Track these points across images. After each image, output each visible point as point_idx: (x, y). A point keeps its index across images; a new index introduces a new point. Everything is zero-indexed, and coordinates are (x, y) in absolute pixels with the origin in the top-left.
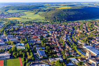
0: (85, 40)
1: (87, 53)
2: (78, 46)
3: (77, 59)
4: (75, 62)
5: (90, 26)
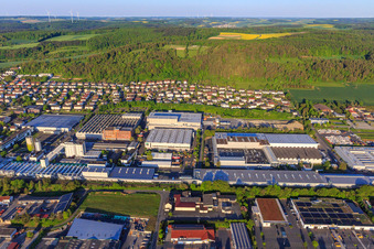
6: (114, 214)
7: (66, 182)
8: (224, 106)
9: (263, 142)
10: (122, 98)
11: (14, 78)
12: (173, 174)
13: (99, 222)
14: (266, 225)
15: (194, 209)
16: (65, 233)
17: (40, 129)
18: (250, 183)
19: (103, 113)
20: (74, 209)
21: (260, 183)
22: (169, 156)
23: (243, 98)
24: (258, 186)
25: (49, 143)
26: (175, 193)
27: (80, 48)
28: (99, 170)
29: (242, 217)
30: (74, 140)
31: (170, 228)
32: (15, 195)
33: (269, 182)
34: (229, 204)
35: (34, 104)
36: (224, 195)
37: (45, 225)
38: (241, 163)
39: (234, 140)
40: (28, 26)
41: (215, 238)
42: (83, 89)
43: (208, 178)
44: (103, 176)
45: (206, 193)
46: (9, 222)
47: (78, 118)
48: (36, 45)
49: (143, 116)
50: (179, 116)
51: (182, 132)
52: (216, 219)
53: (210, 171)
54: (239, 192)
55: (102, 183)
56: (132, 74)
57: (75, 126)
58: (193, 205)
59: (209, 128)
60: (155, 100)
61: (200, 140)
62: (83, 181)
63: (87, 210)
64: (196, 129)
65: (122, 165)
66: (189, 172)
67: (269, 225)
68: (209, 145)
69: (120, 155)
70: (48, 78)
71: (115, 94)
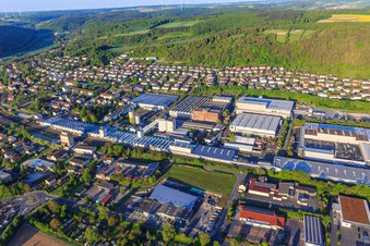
0: (37, 107)
1: (62, 137)
2: (25, 125)
3: (44, 158)
4: (43, 167)
5: (27, 72)
6: (191, 186)
7: (155, 153)
8: (321, 95)
9: (360, 138)
10: (216, 82)
11: (126, 60)
12: (253, 159)
13: (177, 191)
14: (346, 225)
15: (267, 195)
16: (148, 195)
17: (141, 105)
18: (336, 179)
19: (195, 96)
20: (158, 177)
21: (347, 181)
22: (252, 141)
23: (346, 87)
24: (343, 183)
25: (146, 118)
26: (252, 175)
27: (185, 34)
28: (184, 146)
29: (318, 211)
30: (167, 117)
31: (240, 208)
32: (115, 158)
33: (359, 182)
34: (306, 196)
35: (139, 83)
36: (302, 186)
37: (135, 185)
38: (329, 156)
39: (325, 132)
40: (144, 15)
41: (285, 227)
42: (181, 72)
43: (289, 167)
44: (187, 151)
45: (283, 181)
46: (108, 178)
47: (173, 98)
48: (147, 31)
49: (233, 100)
50: (269, 103)
51: (269, 119)
52: (289, 208)
53: (292, 160)
54: (319, 185)
55: (185, 158)
56: (228, 59)
57: (169, 105)
58: (268, 191)
59: (300, 117)
60: (247, 86)
61: (287, 129)
62: (169, 154)
63: (169, 179)
64: (285, 117)
65: (206, 144)
66: (269, 158)
67: (349, 225)
68: (296, 135)
69: (205, 135)
70: (153, 61)
71: (210, 77)
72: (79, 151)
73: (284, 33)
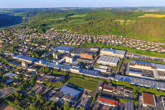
0: (12, 50)
1: (22, 64)
2: (6, 58)
3: (14, 73)
4: (13, 76)
5: (9, 34)
6: (78, 87)
7: (63, 72)
8: (138, 48)
9: (153, 67)
10: (92, 41)
11: (54, 31)
12: (106, 75)
13: (72, 89)
14: (145, 105)
15: (111, 91)
16: (59, 90)
17: (59, 51)
18: (142, 85)
19: (83, 47)
20: (64, 82)
21: (146, 86)
22: (106, 68)
23: (149, 46)
24: (145, 87)
25: (61, 56)
26: (105, 82)
27: (80, 20)
28: (76, 69)
29: (133, 99)
30: (70, 56)
31: (99, 97)
32: (46, 73)
33: (152, 87)
34: (128, 92)
35: (59, 41)
36: (127, 88)
37: (53, 86)
38: (139, 75)
39: (138, 64)
40: (63, 11)
41: (118, 105)
42: (77, 36)
43: (122, 79)
44: (77, 71)
45: (119, 85)
46: (42, 82)
47: (73, 48)
48: (64, 18)
49: (99, 50)
50: (115, 51)
51: (114, 58)
52: (120, 97)
53: (123, 76)
54: (134, 88)
55: (77, 74)
56: (98, 31)
57: (71, 51)
58: (112, 89)
59: (128, 58)
60: (106, 44)
61: (122, 63)
62: (70, 72)
63: (69, 83)
64: (121, 57)
65: (86, 68)
66: (113, 75)
67: (146, 105)
68: (126, 66)
69: (86, 64)
70: (66, 32)
71: (90, 39)
72: (30, 70)
73: (123, 21)
